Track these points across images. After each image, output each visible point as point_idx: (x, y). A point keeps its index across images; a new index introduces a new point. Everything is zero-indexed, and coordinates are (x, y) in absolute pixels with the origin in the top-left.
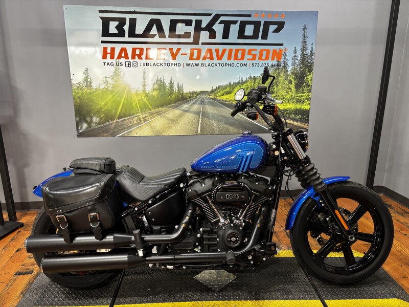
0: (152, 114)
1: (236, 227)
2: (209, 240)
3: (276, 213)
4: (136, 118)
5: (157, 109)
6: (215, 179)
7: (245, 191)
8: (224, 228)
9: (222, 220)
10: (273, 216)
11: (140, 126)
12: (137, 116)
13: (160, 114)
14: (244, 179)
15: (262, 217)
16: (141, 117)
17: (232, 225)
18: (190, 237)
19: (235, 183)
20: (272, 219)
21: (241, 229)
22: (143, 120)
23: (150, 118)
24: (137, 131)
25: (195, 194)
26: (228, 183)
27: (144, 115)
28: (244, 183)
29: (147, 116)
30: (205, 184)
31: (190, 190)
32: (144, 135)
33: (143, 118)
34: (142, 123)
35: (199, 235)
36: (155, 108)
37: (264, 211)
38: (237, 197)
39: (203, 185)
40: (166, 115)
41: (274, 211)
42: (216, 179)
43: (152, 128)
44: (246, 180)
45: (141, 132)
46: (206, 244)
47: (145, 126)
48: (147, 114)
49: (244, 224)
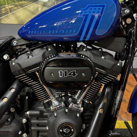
0: (16, 6)
1: (72, 112)
2: (38, 125)
3: (122, 96)
4: (4, 9)
5: (20, 2)
6: (47, 49)
7: (86, 66)
8: (55, 114)
9: (55, 103)
10: (118, 98)
11: (8, 16)
12: (5, 7)
13: (23, 7)
14: (86, 51)
15: (105, 101)
16: (7, 8)
17: (67, 110)
18: (10, 123)
19: (73, 55)
20: (117, 102)
21: (78, 115)
22: (10, 11)
23: (15, 10)
24: (6, 19)
25: (19, 68)
26: (63, 55)
27: (10, 7)
28: (85, 56)
29: (12, 8)
30: (32, 56)
31: (14, 64)
32: (11, 23)
33: (10, 9)
34: (9, 13)
35: (24, 121)
36: (18, 1)
37: (108, 92)
38: (74, 75)
39: (30, 57)
40: (28, 8)
41: (120, 92)
42: (49, 49)
43: (17, 18)
44: (88, 52)
45: (9, 21)
46: (34, 130)
47: (11, 16)
48: (12, 6)
49: (82, 109)
